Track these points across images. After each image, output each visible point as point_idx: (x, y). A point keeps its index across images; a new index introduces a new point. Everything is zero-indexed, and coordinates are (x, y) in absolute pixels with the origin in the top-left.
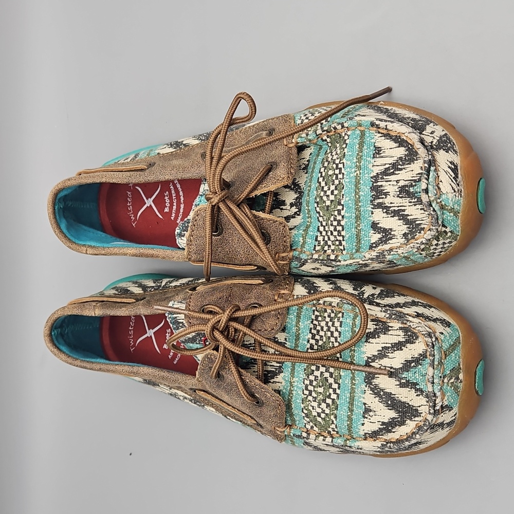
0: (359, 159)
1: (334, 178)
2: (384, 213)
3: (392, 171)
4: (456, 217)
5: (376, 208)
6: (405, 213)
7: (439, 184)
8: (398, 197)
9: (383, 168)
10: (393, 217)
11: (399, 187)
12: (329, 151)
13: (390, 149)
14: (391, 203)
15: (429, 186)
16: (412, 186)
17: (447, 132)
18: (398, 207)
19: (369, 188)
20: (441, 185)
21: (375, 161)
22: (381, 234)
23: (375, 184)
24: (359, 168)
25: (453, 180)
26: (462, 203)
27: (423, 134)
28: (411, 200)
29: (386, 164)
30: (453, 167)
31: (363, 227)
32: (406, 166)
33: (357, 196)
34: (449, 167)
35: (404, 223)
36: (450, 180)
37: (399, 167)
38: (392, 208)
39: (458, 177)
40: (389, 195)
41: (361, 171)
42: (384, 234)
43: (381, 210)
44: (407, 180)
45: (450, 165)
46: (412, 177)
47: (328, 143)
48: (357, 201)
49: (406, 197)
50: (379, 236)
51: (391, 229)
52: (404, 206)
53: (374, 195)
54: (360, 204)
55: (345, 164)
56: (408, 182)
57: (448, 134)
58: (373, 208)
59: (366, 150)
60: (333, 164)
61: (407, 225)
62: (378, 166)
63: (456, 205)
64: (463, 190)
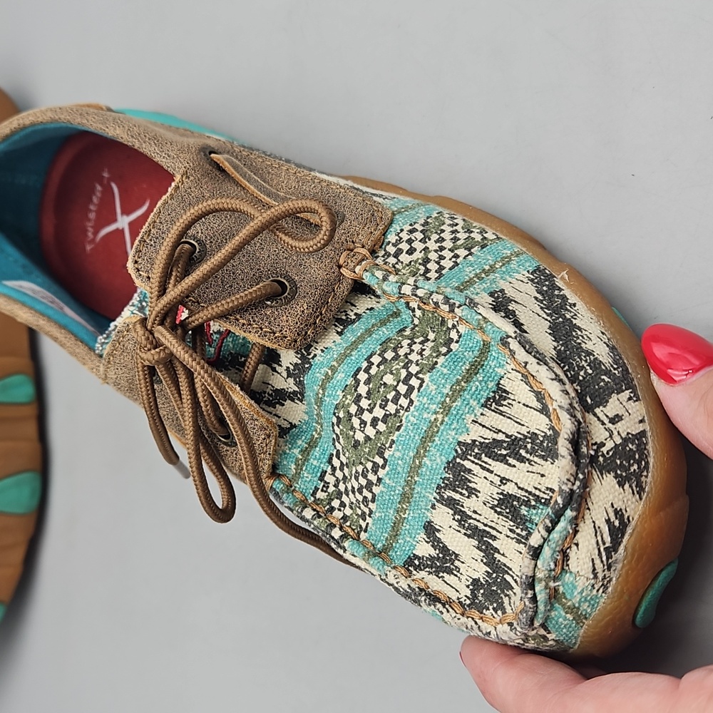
0: (456, 393)
1: (390, 396)
2: (454, 519)
3: (504, 452)
4: (578, 623)
5: (442, 504)
6: (495, 544)
7: (570, 547)
8: (491, 508)
9: (490, 435)
10: (469, 536)
11: (502, 494)
12: (408, 332)
13: (524, 405)
14: (475, 512)
15: (546, 548)
16: (527, 503)
17: (648, 429)
18: (486, 525)
19: (445, 460)
20: (573, 553)
21: (482, 414)
22: (437, 552)
23: (458, 460)
24: (446, 409)
25: (604, 554)
26: (601, 604)
27: (595, 415)
28: (514, 528)
29: (500, 431)
30: (617, 523)
31: (410, 518)
32: (536, 459)
33: (417, 462)
34: (608, 521)
35: (485, 561)
36: (597, 552)
37: (523, 452)
38: (471, 521)
39: (616, 551)
40: (477, 497)
41: (446, 419)
42: (441, 555)
43: (452, 512)
44: (522, 489)
45: (613, 518)
46: (536, 488)
47: (414, 315)
48: (414, 469)
49: (507, 517)
50: (433, 553)
51: (457, 555)
52: (498, 531)
53: (448, 479)
54: (416, 479)
55: (424, 385)
56: (524, 493)
57: (649, 434)
58: (438, 501)
59: (477, 383)
60: (403, 367)
61: (488, 566)
62: (484, 426)
63: (587, 604)
64: (614, 579)
